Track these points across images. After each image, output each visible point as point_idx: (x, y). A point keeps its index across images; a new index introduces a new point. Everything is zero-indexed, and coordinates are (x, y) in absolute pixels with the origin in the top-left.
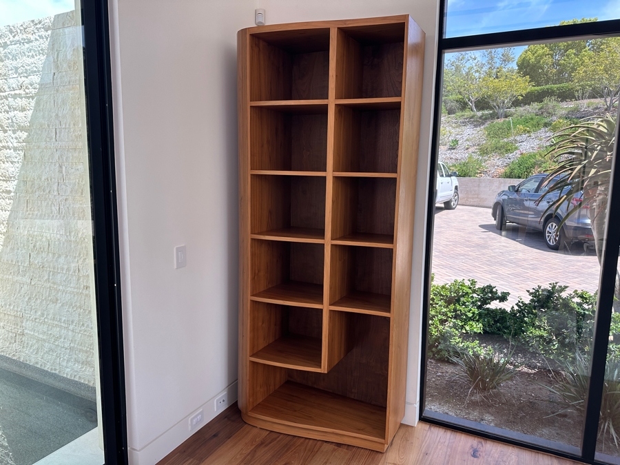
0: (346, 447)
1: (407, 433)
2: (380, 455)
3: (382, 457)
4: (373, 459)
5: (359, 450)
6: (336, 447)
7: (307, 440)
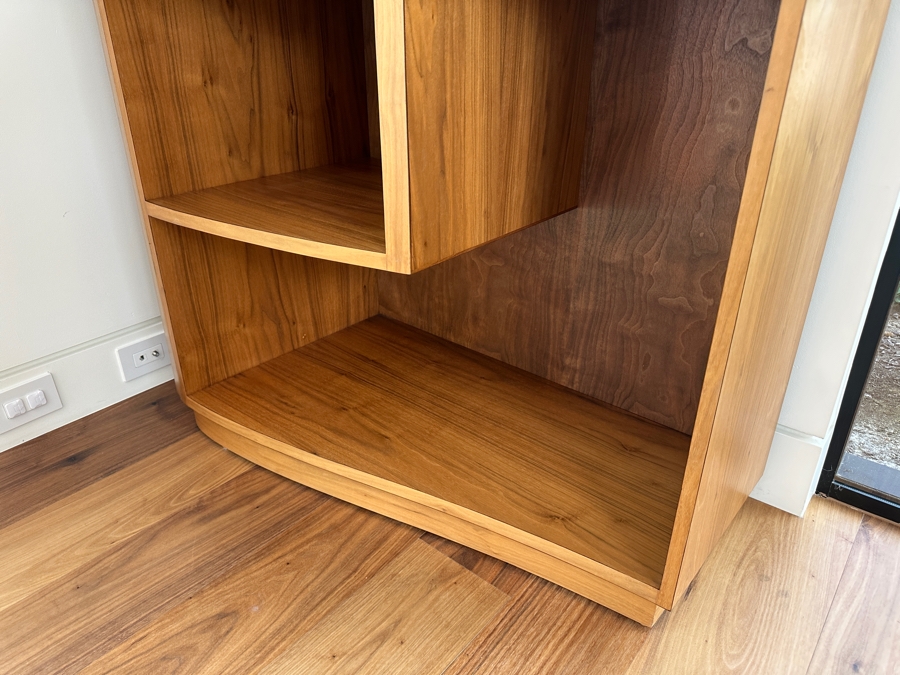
0: (495, 570)
1: (764, 543)
2: (632, 636)
3: (637, 648)
4: (594, 653)
5: (547, 592)
6: (455, 565)
7: (361, 518)
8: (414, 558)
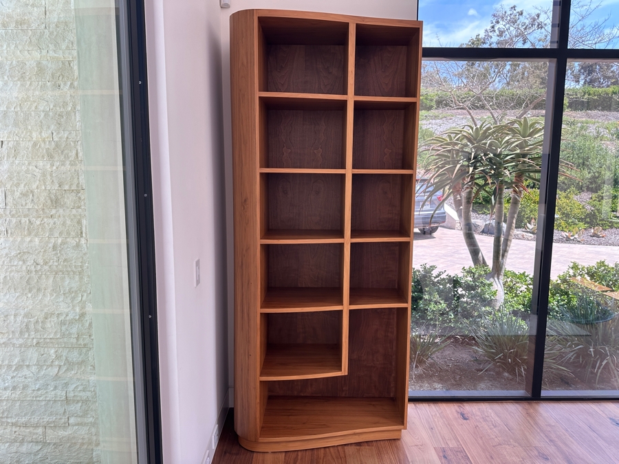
0: (366, 444)
6: (358, 447)
8: (349, 450)
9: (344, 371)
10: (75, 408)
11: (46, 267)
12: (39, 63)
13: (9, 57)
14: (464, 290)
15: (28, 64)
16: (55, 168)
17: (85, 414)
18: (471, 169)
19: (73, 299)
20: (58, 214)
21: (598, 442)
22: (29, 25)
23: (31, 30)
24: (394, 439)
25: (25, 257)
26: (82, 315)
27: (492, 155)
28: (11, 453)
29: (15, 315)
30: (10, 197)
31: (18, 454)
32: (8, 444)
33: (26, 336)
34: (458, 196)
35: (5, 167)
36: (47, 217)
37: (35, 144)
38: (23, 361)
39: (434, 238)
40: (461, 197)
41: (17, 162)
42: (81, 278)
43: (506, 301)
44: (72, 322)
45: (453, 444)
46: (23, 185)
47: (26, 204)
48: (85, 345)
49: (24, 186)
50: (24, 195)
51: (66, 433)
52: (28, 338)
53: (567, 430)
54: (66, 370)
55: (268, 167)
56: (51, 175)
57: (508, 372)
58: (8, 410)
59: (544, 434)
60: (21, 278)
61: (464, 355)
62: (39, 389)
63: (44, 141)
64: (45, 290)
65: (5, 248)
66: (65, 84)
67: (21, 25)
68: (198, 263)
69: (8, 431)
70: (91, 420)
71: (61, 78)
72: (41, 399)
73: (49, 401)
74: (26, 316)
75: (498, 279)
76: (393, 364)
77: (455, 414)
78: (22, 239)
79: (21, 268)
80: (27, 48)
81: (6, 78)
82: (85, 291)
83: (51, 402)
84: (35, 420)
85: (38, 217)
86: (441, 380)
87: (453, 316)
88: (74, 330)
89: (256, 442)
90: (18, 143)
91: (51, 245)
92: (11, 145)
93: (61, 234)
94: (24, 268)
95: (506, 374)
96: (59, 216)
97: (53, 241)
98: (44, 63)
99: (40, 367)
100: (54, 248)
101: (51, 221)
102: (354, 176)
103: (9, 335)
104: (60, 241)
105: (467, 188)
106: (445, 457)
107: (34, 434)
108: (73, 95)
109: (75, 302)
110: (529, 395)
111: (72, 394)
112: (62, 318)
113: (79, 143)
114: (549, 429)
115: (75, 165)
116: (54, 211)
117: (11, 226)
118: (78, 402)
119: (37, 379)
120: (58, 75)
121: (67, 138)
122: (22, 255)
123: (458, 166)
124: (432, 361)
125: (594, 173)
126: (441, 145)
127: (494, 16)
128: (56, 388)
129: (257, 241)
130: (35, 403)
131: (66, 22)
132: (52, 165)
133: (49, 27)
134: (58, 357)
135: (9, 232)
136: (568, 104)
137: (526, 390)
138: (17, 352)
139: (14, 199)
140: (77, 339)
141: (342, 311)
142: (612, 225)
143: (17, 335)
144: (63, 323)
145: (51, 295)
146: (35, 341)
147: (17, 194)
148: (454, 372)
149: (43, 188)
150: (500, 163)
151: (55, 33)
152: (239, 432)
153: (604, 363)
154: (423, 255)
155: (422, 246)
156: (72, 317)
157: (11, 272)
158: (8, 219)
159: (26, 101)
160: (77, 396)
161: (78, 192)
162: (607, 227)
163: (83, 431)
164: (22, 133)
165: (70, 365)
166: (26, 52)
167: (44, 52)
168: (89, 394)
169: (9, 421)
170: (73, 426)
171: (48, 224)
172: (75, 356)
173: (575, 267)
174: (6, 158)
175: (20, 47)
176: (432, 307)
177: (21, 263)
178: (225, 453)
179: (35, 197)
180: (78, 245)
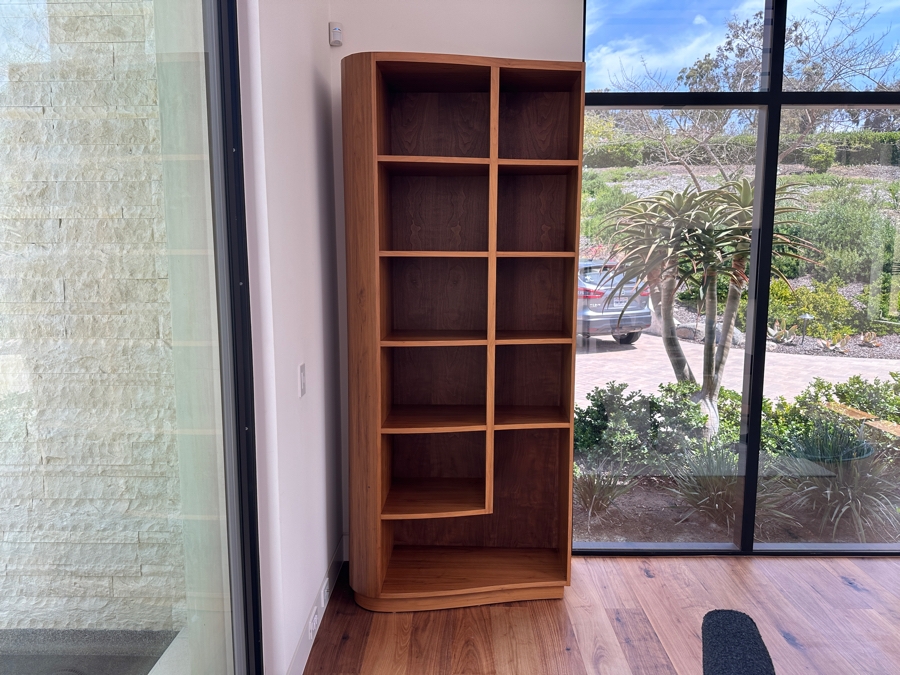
0: (517, 604)
6: (507, 608)
8: (495, 611)
9: (489, 508)
10: (150, 553)
11: (114, 376)
12: (105, 123)
13: (69, 116)
14: (662, 416)
15: (92, 123)
16: (125, 252)
17: (162, 561)
18: (670, 250)
19: (147, 416)
20: (129, 309)
21: (820, 604)
22: (94, 76)
23: (96, 82)
24: (555, 599)
25: (89, 363)
26: (159, 436)
27: (700, 232)
28: (69, 610)
29: (76, 437)
30: (70, 288)
31: (78, 612)
32: (66, 599)
33: (89, 462)
34: (656, 288)
35: (64, 252)
36: (115, 313)
37: (101, 223)
38: (85, 494)
39: (635, 348)
40: (660, 289)
41: (79, 245)
42: (158, 390)
43: (721, 431)
44: (146, 445)
45: (630, 605)
46: (85, 274)
47: (90, 297)
48: (162, 474)
49: (88, 276)
50: (88, 286)
51: (139, 585)
52: (92, 465)
53: (782, 591)
54: (138, 506)
55: (391, 249)
56: (121, 261)
57: (716, 522)
58: (67, 556)
59: (751, 594)
60: (83, 389)
61: (659, 502)
62: (104, 530)
63: (112, 219)
64: (113, 404)
65: (63, 352)
66: (138, 148)
67: (84, 75)
68: (303, 368)
69: (66, 581)
70: (170, 568)
71: (132, 141)
72: (108, 541)
73: (118, 544)
74: (89, 437)
75: (711, 400)
76: (556, 504)
77: (638, 572)
78: (85, 340)
79: (84, 377)
80: (91, 104)
81: (65, 141)
82: (162, 406)
83: (120, 546)
84: (100, 568)
85: (104, 314)
86: (626, 532)
87: (646, 450)
88: (149, 455)
89: (377, 598)
90: (80, 222)
91: (120, 349)
92: (71, 223)
93: (132, 334)
94: (87, 377)
95: (714, 525)
96: (131, 312)
97: (122, 343)
98: (112, 121)
99: (106, 501)
100: (125, 352)
101: (120, 318)
102: (499, 260)
103: (68, 462)
104: (131, 343)
105: (667, 276)
106: (618, 619)
107: (98, 586)
108: (148, 161)
109: (150, 420)
110: (738, 548)
111: (146, 536)
112: (134, 439)
113: (155, 220)
114: (759, 589)
115: (150, 248)
116: (124, 306)
117: (72, 325)
118: (153, 545)
119: (103, 517)
120: (129, 137)
121: (141, 215)
122: (84, 361)
123: (654, 246)
124: (614, 508)
125: (868, 255)
126: (632, 218)
127: (731, 27)
128: (125, 528)
129: (376, 342)
130: (100, 547)
131: (139, 72)
132: (122, 249)
133: (118, 78)
134: (128, 489)
135: (69, 332)
136: (835, 156)
137: (735, 542)
138: (78, 482)
139: (75, 292)
140: (153, 466)
141: (485, 432)
142: (892, 329)
143: (78, 461)
144: (135, 446)
145: (121, 411)
146: (100, 468)
147: (79, 285)
148: (643, 523)
149: (111, 277)
150: (711, 242)
151: (126, 85)
152: (355, 588)
153: (844, 510)
154: (617, 373)
155: (616, 360)
156: (146, 438)
157: (70, 382)
158: (67, 316)
159: (90, 170)
160: (152, 538)
161: (154, 282)
162: (885, 333)
163: (160, 582)
164: (86, 208)
165: (144, 499)
166: (90, 109)
167: (112, 109)
168: (167, 535)
169: (68, 569)
170: (147, 576)
171: (117, 322)
172: (150, 487)
173: (819, 385)
174: (65, 241)
175: (83, 103)
176: (619, 438)
177: (83, 371)
178: (338, 613)
179: (101, 288)
180: (153, 349)
